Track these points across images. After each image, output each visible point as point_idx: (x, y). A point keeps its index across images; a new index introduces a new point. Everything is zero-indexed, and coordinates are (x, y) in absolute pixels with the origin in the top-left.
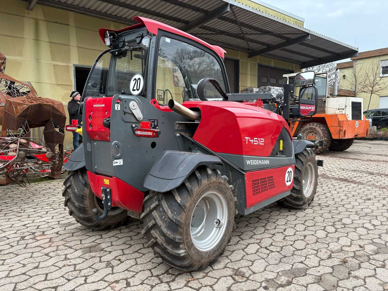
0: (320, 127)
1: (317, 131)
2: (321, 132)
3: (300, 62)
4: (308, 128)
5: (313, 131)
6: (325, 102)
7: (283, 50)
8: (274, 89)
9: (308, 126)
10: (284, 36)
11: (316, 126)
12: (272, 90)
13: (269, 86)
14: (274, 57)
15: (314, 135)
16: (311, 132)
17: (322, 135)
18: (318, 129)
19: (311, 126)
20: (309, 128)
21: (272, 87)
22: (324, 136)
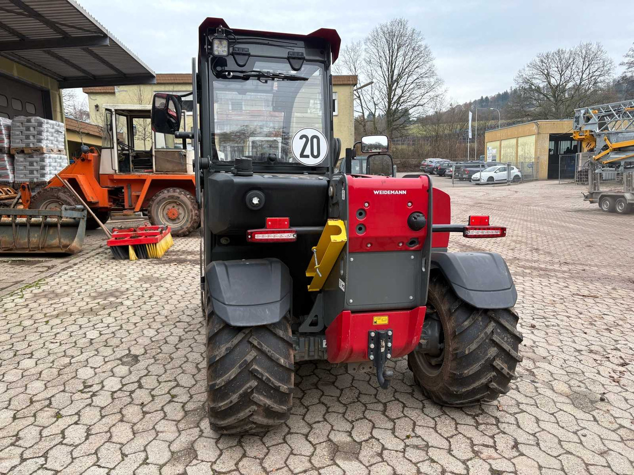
0: (185, 195)
1: (182, 201)
2: (188, 202)
3: (59, 76)
4: (167, 197)
5: (175, 201)
6: (185, 156)
7: (49, 53)
8: (47, 123)
9: (166, 193)
10: (60, 28)
11: (180, 193)
12: (45, 126)
13: (38, 118)
14: (19, 59)
15: (176, 207)
16: (170, 203)
17: (190, 207)
18: (182, 197)
19: (171, 194)
20: (169, 196)
21: (46, 120)
22: (194, 208)
